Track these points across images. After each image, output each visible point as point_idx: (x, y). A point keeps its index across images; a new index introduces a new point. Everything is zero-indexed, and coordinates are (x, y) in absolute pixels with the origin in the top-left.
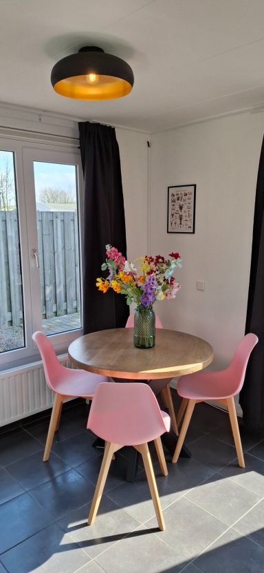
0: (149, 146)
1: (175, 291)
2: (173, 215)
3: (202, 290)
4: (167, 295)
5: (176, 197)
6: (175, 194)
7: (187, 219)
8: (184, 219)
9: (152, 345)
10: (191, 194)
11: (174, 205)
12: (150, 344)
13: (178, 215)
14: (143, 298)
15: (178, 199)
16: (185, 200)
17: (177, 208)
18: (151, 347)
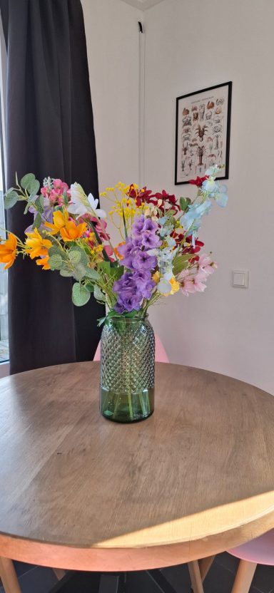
0: (141, 30)
1: (204, 273)
2: (185, 150)
3: (243, 287)
4: (182, 284)
5: (191, 114)
6: (190, 109)
7: (214, 152)
8: (207, 152)
9: (145, 413)
10: (221, 102)
11: (187, 131)
12: (140, 412)
13: (195, 149)
14: (121, 288)
15: (196, 118)
16: (209, 118)
17: (194, 134)
18: (144, 419)
